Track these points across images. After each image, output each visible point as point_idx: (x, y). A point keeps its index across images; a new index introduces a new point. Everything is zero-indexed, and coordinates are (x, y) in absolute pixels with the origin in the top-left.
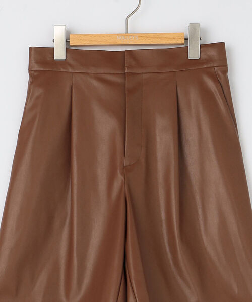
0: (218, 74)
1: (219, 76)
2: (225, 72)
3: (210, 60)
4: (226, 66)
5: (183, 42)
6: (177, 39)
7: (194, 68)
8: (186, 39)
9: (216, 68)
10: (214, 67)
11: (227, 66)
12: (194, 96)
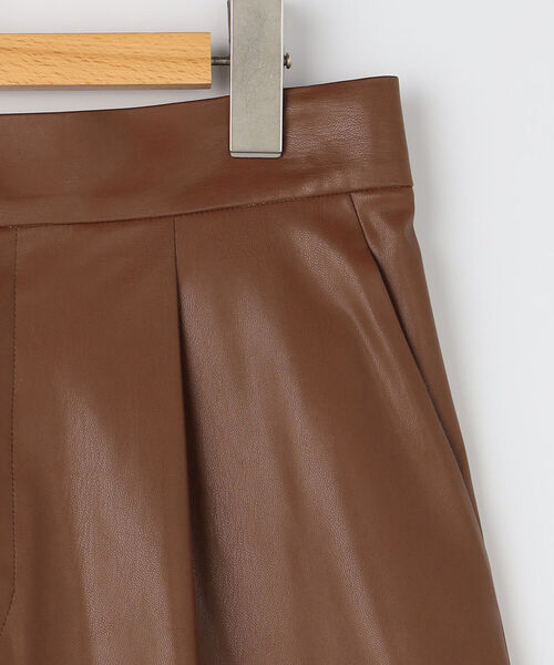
0: (368, 224)
1: (373, 234)
2: (402, 214)
3: (330, 161)
4: (405, 187)
5: (204, 74)
6: (175, 61)
7: (256, 200)
8: (221, 62)
9: (358, 198)
10: (349, 193)
11: (410, 187)
12: (260, 332)
